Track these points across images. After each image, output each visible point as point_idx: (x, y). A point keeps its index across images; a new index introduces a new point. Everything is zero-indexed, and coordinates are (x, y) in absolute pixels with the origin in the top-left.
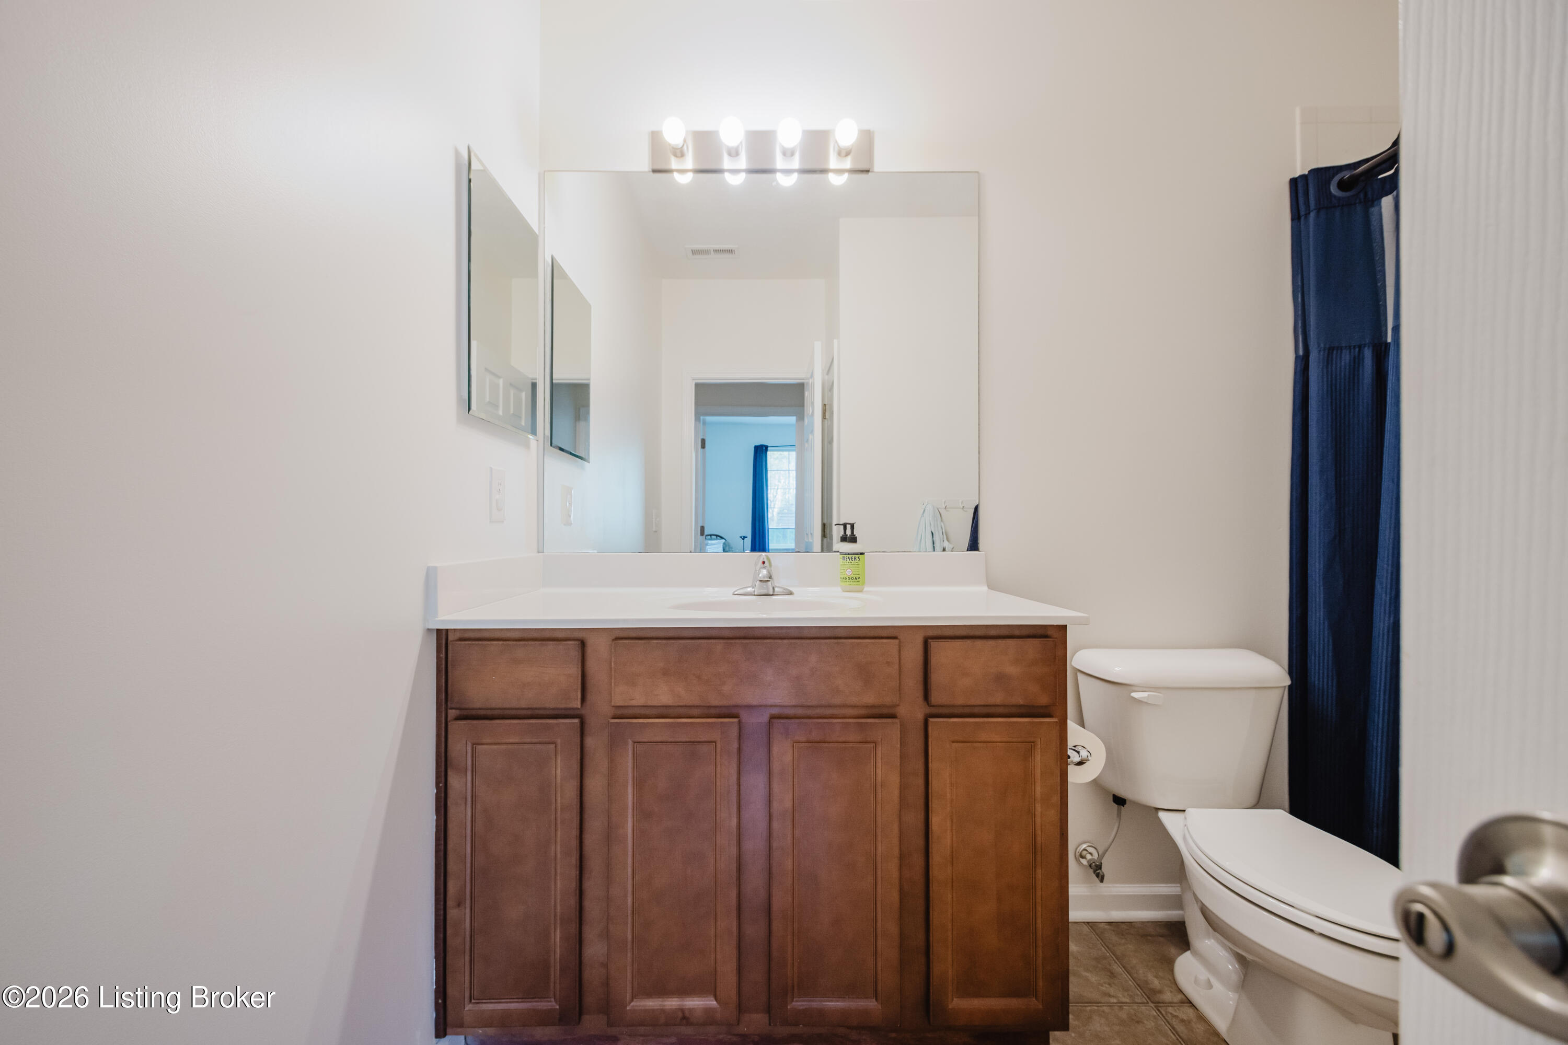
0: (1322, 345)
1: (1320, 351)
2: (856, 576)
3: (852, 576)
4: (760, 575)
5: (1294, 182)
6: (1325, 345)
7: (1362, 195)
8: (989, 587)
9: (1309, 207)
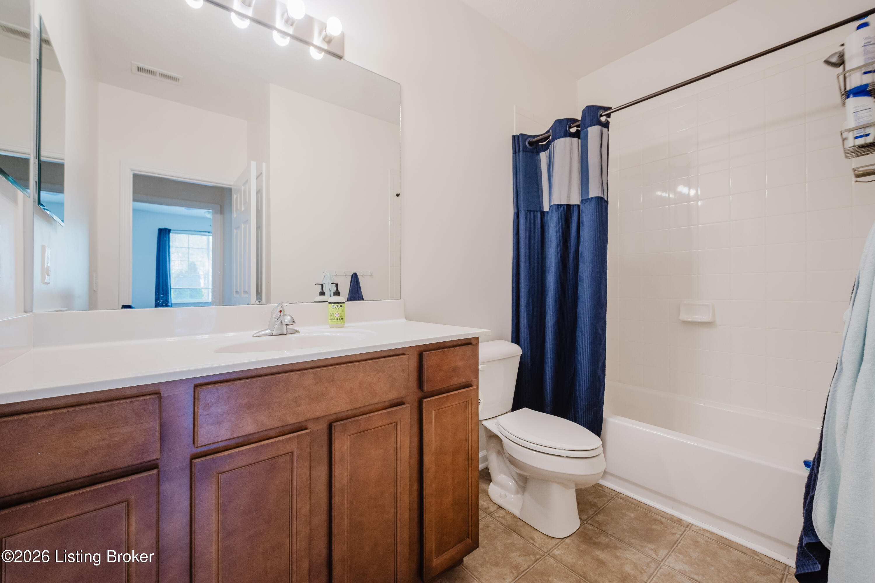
0: (525, 209)
1: (524, 211)
2: (341, 317)
3: (339, 317)
4: (286, 321)
5: (514, 137)
6: (526, 209)
7: (535, 149)
8: (407, 319)
9: (520, 150)
